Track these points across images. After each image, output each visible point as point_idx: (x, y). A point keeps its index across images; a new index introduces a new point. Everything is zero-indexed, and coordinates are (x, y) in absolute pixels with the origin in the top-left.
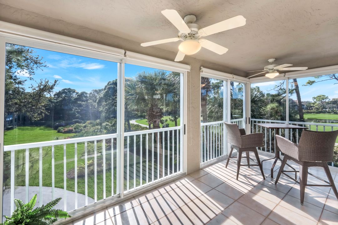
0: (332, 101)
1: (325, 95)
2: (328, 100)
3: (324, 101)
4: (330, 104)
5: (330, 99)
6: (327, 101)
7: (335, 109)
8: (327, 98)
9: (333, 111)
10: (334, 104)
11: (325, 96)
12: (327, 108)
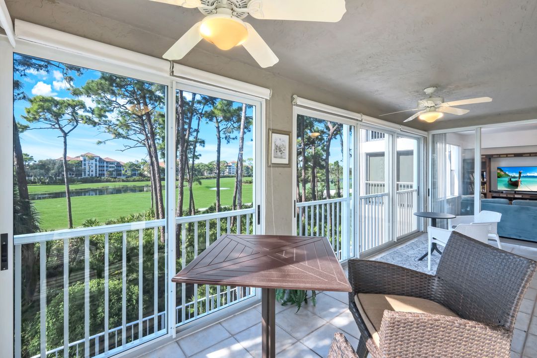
0: (38, 165)
1: (28, 154)
2: (33, 162)
3: (27, 163)
4: (36, 168)
5: (36, 161)
6: (31, 163)
7: (42, 177)
8: (31, 159)
9: (41, 181)
10: (42, 169)
11: (28, 156)
12: (31, 177)
